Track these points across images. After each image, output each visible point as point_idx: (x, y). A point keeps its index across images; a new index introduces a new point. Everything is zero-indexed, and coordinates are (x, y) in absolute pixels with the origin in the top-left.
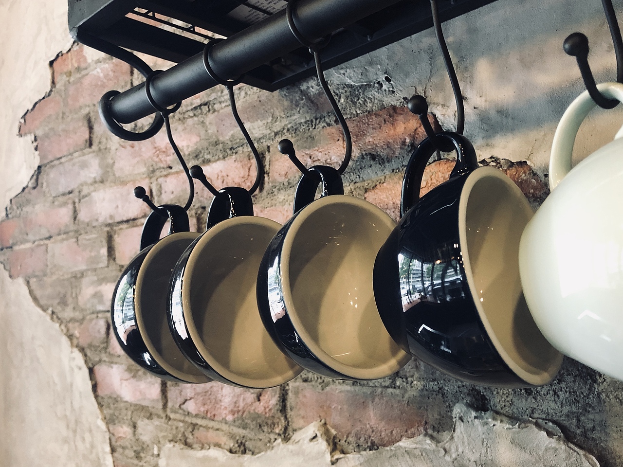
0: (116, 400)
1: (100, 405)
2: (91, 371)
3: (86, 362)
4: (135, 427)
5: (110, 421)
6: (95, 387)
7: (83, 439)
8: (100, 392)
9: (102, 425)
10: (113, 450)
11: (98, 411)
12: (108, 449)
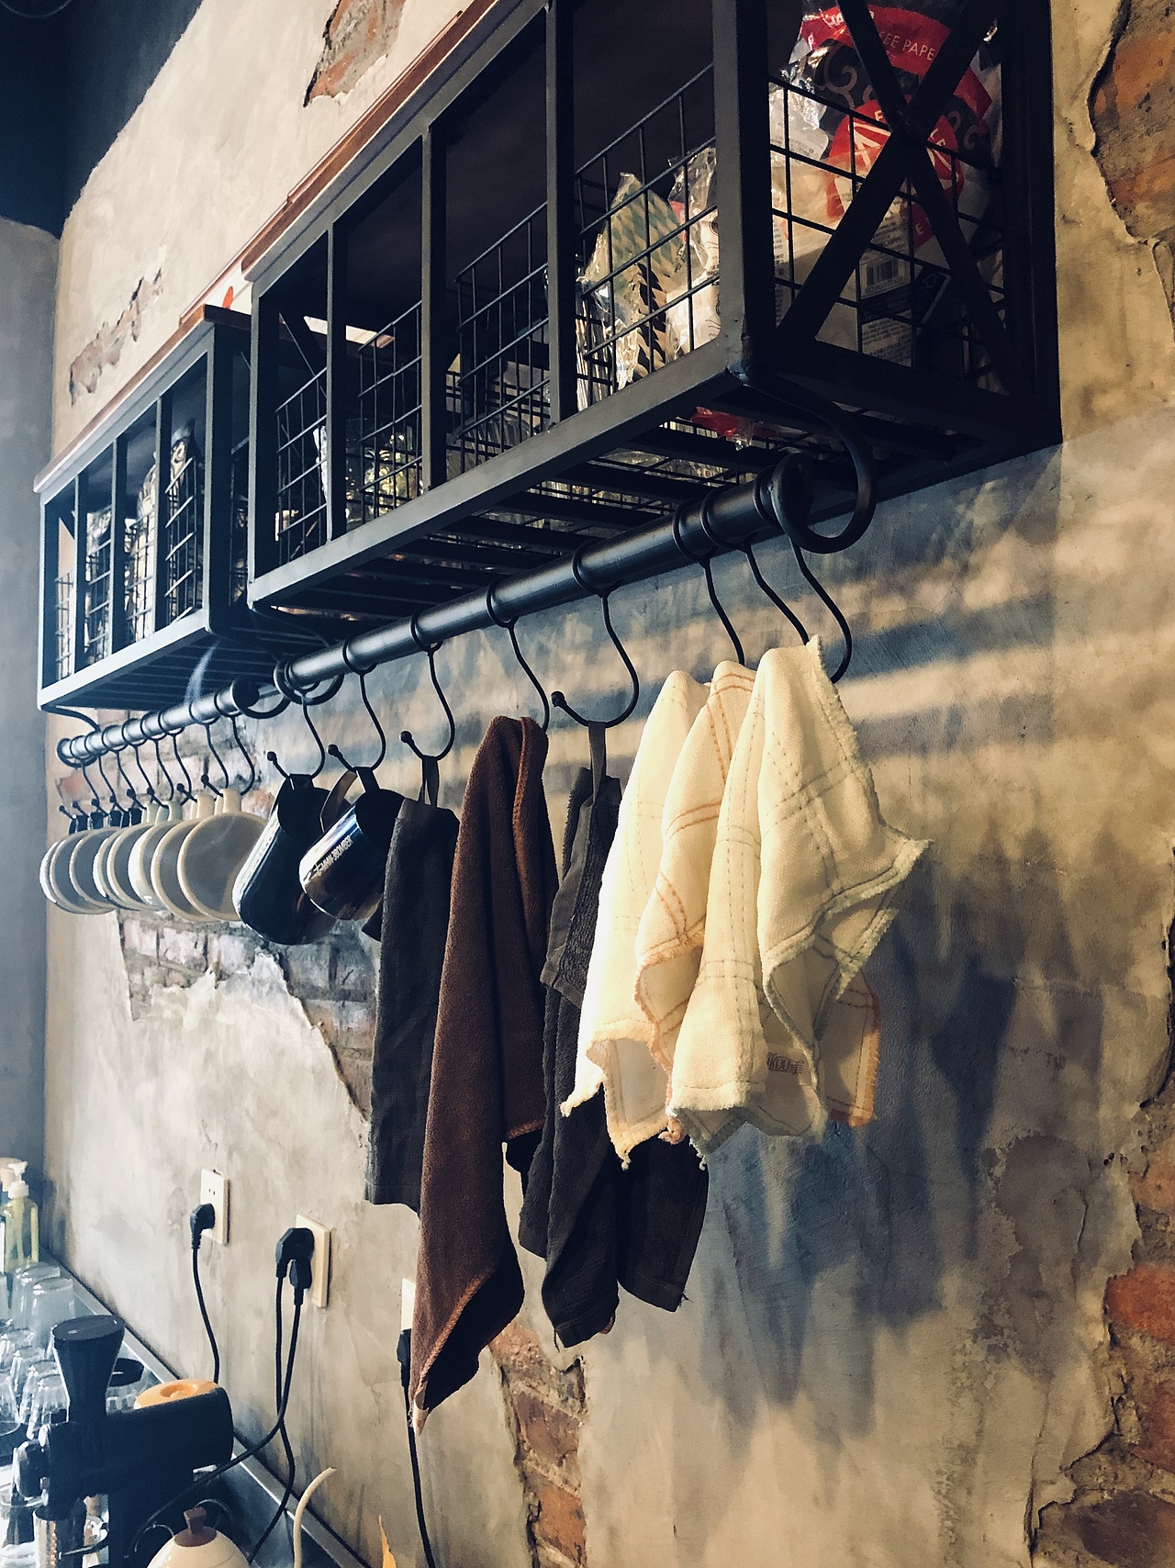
0: (134, 951)
1: (125, 957)
2: (121, 927)
3: (118, 918)
4: (143, 974)
5: (130, 970)
6: (123, 941)
7: (115, 988)
8: (126, 946)
9: (125, 973)
10: (131, 996)
11: (123, 961)
12: (128, 994)
